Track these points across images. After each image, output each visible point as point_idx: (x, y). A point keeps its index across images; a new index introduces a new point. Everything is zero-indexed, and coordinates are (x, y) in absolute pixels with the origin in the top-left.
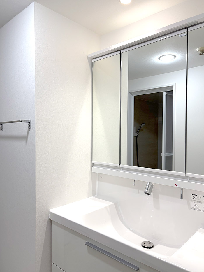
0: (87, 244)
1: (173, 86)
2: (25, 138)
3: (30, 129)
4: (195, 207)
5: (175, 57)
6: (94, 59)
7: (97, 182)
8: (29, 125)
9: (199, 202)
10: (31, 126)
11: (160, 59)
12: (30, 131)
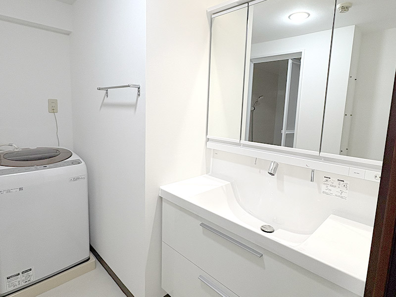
0: (202, 225)
1: (302, 52)
2: (134, 106)
3: (139, 95)
4: (327, 191)
5: (309, 15)
6: (214, 14)
7: (212, 159)
8: (139, 91)
9: (333, 186)
10: (141, 92)
11: (290, 18)
12: (139, 98)
